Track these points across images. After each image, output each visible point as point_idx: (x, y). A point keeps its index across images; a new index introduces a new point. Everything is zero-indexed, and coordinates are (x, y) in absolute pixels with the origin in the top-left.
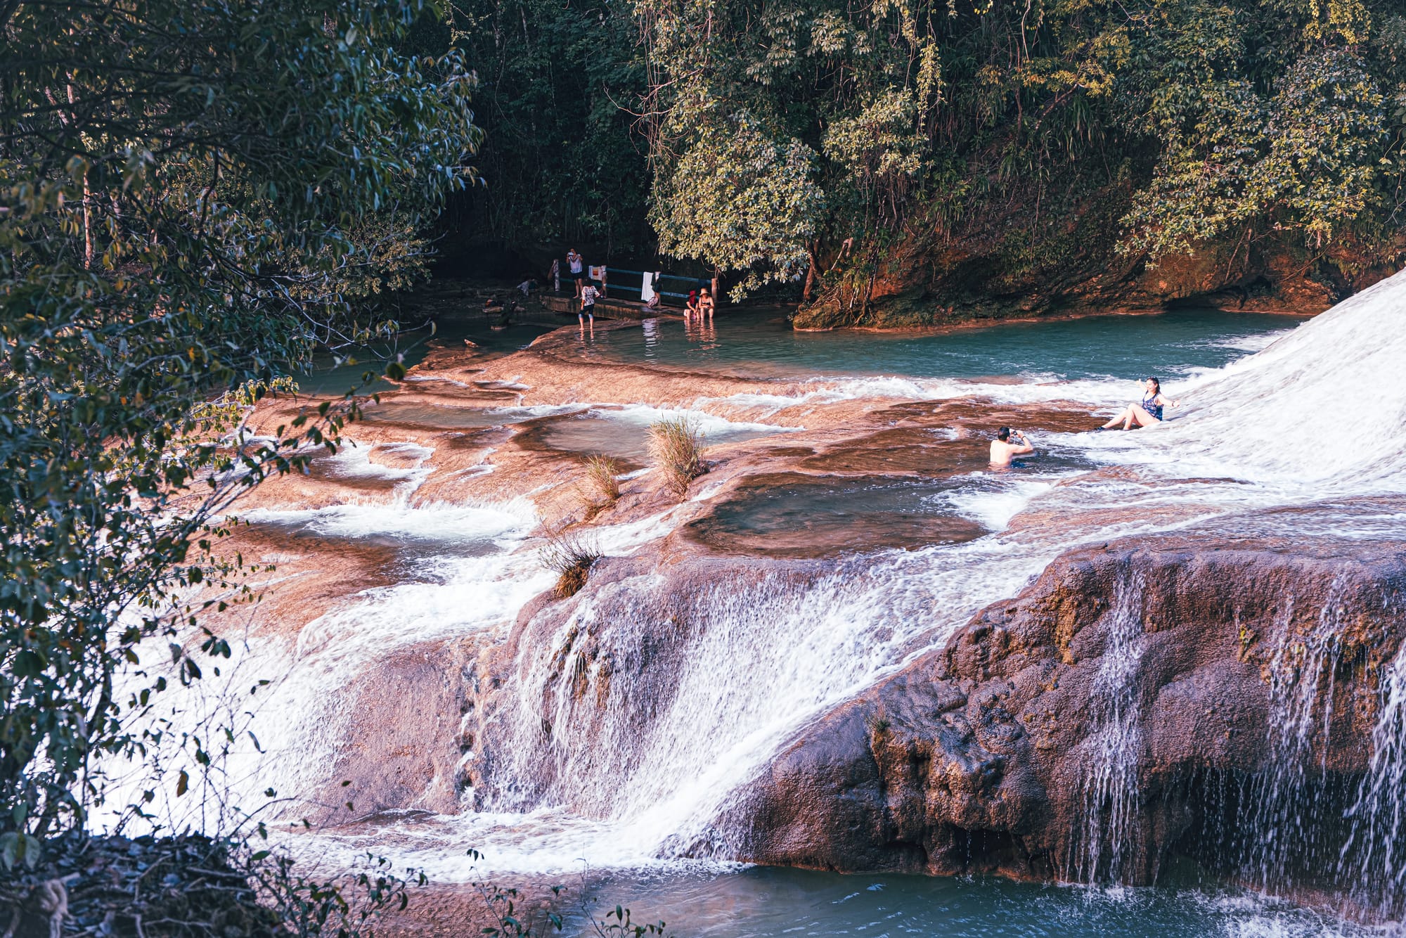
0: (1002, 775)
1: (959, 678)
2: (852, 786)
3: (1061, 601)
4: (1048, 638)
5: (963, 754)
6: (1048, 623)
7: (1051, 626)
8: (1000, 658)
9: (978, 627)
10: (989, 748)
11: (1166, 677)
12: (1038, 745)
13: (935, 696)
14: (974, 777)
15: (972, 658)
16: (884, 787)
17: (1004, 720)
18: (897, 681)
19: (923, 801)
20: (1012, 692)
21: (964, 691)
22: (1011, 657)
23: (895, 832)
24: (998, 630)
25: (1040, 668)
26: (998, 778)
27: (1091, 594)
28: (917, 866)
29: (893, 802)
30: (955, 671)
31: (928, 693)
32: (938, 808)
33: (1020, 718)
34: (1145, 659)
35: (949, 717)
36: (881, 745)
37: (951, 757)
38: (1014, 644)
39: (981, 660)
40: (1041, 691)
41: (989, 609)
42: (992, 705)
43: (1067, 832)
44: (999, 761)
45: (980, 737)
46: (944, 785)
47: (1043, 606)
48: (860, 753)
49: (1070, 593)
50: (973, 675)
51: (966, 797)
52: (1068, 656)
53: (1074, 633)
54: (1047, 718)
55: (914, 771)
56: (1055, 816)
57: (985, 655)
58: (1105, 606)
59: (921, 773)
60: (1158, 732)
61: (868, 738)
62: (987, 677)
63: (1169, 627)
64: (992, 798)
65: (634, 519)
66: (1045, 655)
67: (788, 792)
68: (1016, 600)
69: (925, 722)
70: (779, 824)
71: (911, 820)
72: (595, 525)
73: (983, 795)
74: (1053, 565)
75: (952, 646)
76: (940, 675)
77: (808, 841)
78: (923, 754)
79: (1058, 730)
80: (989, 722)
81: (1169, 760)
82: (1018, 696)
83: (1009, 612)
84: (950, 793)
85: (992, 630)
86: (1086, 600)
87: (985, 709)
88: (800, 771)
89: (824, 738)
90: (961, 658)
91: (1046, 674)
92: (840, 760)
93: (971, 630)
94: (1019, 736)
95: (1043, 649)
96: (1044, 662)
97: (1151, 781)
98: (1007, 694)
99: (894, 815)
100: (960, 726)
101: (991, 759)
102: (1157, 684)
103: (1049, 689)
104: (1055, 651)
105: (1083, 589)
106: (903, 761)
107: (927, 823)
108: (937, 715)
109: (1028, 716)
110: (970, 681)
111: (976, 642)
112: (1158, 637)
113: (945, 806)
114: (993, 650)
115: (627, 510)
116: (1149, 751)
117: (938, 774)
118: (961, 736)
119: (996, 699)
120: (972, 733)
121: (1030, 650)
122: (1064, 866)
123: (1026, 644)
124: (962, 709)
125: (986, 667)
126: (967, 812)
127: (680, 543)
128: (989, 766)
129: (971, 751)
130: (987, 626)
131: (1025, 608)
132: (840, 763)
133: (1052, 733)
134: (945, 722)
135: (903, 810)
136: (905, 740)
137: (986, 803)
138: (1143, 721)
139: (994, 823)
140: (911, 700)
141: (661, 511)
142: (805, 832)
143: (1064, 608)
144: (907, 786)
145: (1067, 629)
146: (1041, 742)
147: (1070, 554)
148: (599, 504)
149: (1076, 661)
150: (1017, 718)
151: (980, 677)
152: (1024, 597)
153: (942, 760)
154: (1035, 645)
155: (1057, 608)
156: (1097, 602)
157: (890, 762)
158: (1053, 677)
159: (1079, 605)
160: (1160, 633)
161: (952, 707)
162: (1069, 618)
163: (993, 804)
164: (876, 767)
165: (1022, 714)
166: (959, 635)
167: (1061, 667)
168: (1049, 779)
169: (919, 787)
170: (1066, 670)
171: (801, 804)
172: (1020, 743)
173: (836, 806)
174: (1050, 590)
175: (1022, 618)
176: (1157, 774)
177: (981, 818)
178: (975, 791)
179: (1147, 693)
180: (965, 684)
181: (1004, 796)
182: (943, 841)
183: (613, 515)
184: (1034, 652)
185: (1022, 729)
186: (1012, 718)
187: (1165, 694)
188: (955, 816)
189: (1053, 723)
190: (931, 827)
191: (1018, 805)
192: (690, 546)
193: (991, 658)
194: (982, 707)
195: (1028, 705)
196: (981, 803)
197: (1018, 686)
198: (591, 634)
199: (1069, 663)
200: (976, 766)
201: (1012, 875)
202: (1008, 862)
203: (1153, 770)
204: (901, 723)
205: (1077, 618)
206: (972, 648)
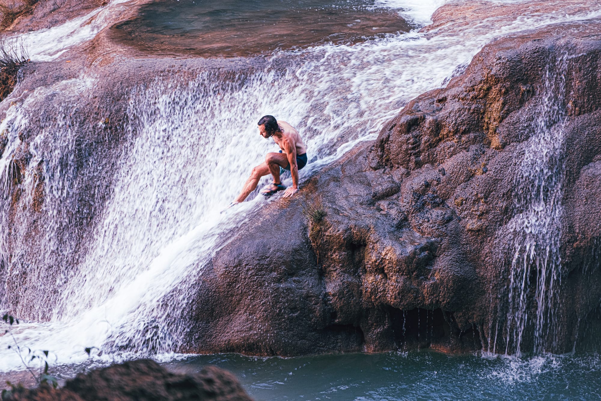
0: (435, 257)
1: (392, 167)
2: (292, 275)
3: (489, 89)
4: (477, 125)
5: (397, 239)
6: (477, 111)
7: (480, 114)
8: (432, 145)
9: (409, 117)
10: (423, 233)
11: (588, 157)
12: (469, 227)
13: (369, 185)
14: (409, 260)
15: (404, 147)
16: (322, 274)
17: (436, 205)
18: (332, 173)
19: (360, 285)
20: (443, 178)
21: (396, 179)
22: (442, 145)
23: (334, 315)
24: (429, 119)
25: (470, 154)
26: (431, 259)
27: (518, 81)
28: (355, 346)
29: (331, 288)
30: (387, 160)
31: (361, 183)
32: (375, 291)
33: (451, 202)
34: (569, 141)
35: (383, 204)
36: (318, 234)
37: (385, 242)
38: (444, 132)
39: (413, 149)
40: (470, 176)
41: (419, 99)
42: (424, 192)
43: (496, 307)
44: (432, 244)
45: (414, 222)
46: (380, 269)
47: (472, 94)
48: (298, 242)
49: (497, 81)
50: (405, 163)
51: (401, 280)
52: (496, 141)
53: (502, 119)
54: (477, 200)
55: (351, 257)
56: (484, 292)
57: (416, 145)
58: (531, 93)
59: (357, 259)
60: (580, 210)
61: (305, 228)
62: (419, 165)
63: (590, 111)
64: (426, 279)
65: (55, 23)
66: (474, 141)
67: (229, 285)
68: (446, 90)
69: (360, 211)
70: (220, 315)
71: (349, 303)
72: (13, 32)
73: (418, 276)
74: (480, 54)
75: (384, 136)
76: (374, 165)
77: (251, 329)
78: (359, 241)
79: (487, 212)
80: (420, 209)
81: (590, 234)
82: (449, 180)
83: (440, 101)
84: (385, 276)
85: (423, 119)
86: (512, 87)
87: (418, 195)
88: (239, 264)
89: (263, 229)
90: (394, 147)
91: (475, 159)
92: (278, 250)
93: (403, 120)
94: (450, 220)
95: (472, 135)
96: (473, 148)
97: (573, 256)
98: (439, 180)
99: (333, 300)
100: (393, 212)
101: (424, 242)
102: (579, 164)
103: (478, 175)
104: (483, 138)
105: (511, 76)
106: (339, 249)
107: (364, 306)
108: (371, 203)
109: (459, 200)
110: (402, 170)
111: (408, 131)
112: (579, 121)
113: (381, 289)
114: (425, 138)
115: (45, 15)
116: (571, 227)
117: (374, 258)
118: (395, 222)
119: (428, 185)
120: (406, 219)
121: (460, 138)
122: (493, 338)
123: (456, 132)
124: (395, 196)
125: (417, 155)
126: (403, 293)
127: (108, 46)
128: (423, 249)
129: (405, 235)
130: (419, 115)
131: (454, 97)
132: (278, 254)
133: (482, 214)
134: (379, 210)
135: (340, 294)
136: (342, 228)
137: (420, 284)
138: (565, 200)
139: (427, 302)
140: (345, 190)
141: (83, 15)
142: (247, 320)
143: (492, 95)
144: (344, 272)
145: (495, 115)
146: (472, 224)
147: (496, 43)
148: (16, 9)
149: (504, 146)
150: (449, 203)
151: (412, 165)
152: (453, 86)
153: (378, 245)
154: (465, 132)
155: (486, 95)
156: (523, 88)
157: (327, 250)
158: (482, 161)
159: (506, 93)
160: (582, 116)
161: (387, 195)
162: (497, 105)
163: (427, 284)
164: (314, 256)
165: (452, 199)
166: (391, 126)
167: (489, 152)
168: (479, 258)
169: (355, 272)
170: (493, 156)
171: (242, 294)
172: (451, 225)
173: (277, 295)
174: (479, 79)
175: (453, 106)
176: (578, 249)
177: (416, 298)
178: (410, 273)
179: (569, 174)
180: (397, 174)
181: (437, 277)
182: (379, 323)
183: (31, 21)
184: (463, 139)
185: (453, 212)
186: (443, 202)
187: (587, 172)
188: (390, 297)
189: (482, 207)
190: (368, 309)
191: (451, 284)
192: (119, 48)
193: (422, 147)
194: (415, 193)
195: (458, 190)
196: (415, 285)
197: (448, 173)
198: (22, 138)
199: (497, 148)
200: (410, 249)
201: (443, 350)
202: (441, 338)
203: (575, 245)
204: (337, 212)
205: (504, 104)
206: (404, 137)
